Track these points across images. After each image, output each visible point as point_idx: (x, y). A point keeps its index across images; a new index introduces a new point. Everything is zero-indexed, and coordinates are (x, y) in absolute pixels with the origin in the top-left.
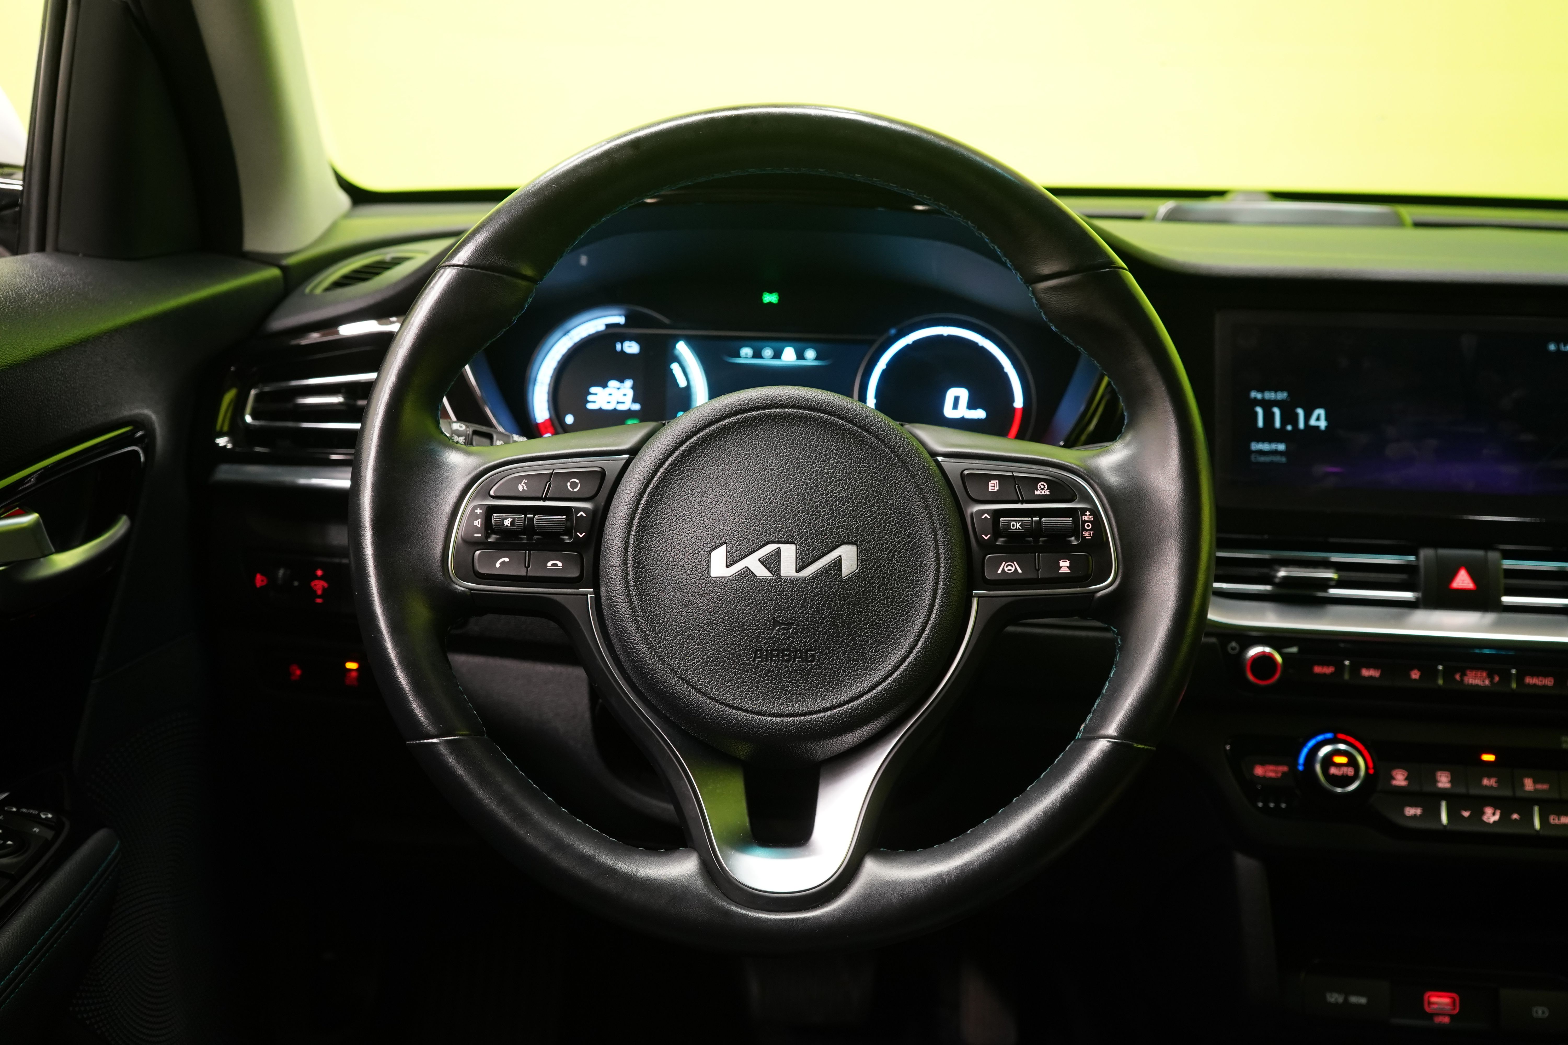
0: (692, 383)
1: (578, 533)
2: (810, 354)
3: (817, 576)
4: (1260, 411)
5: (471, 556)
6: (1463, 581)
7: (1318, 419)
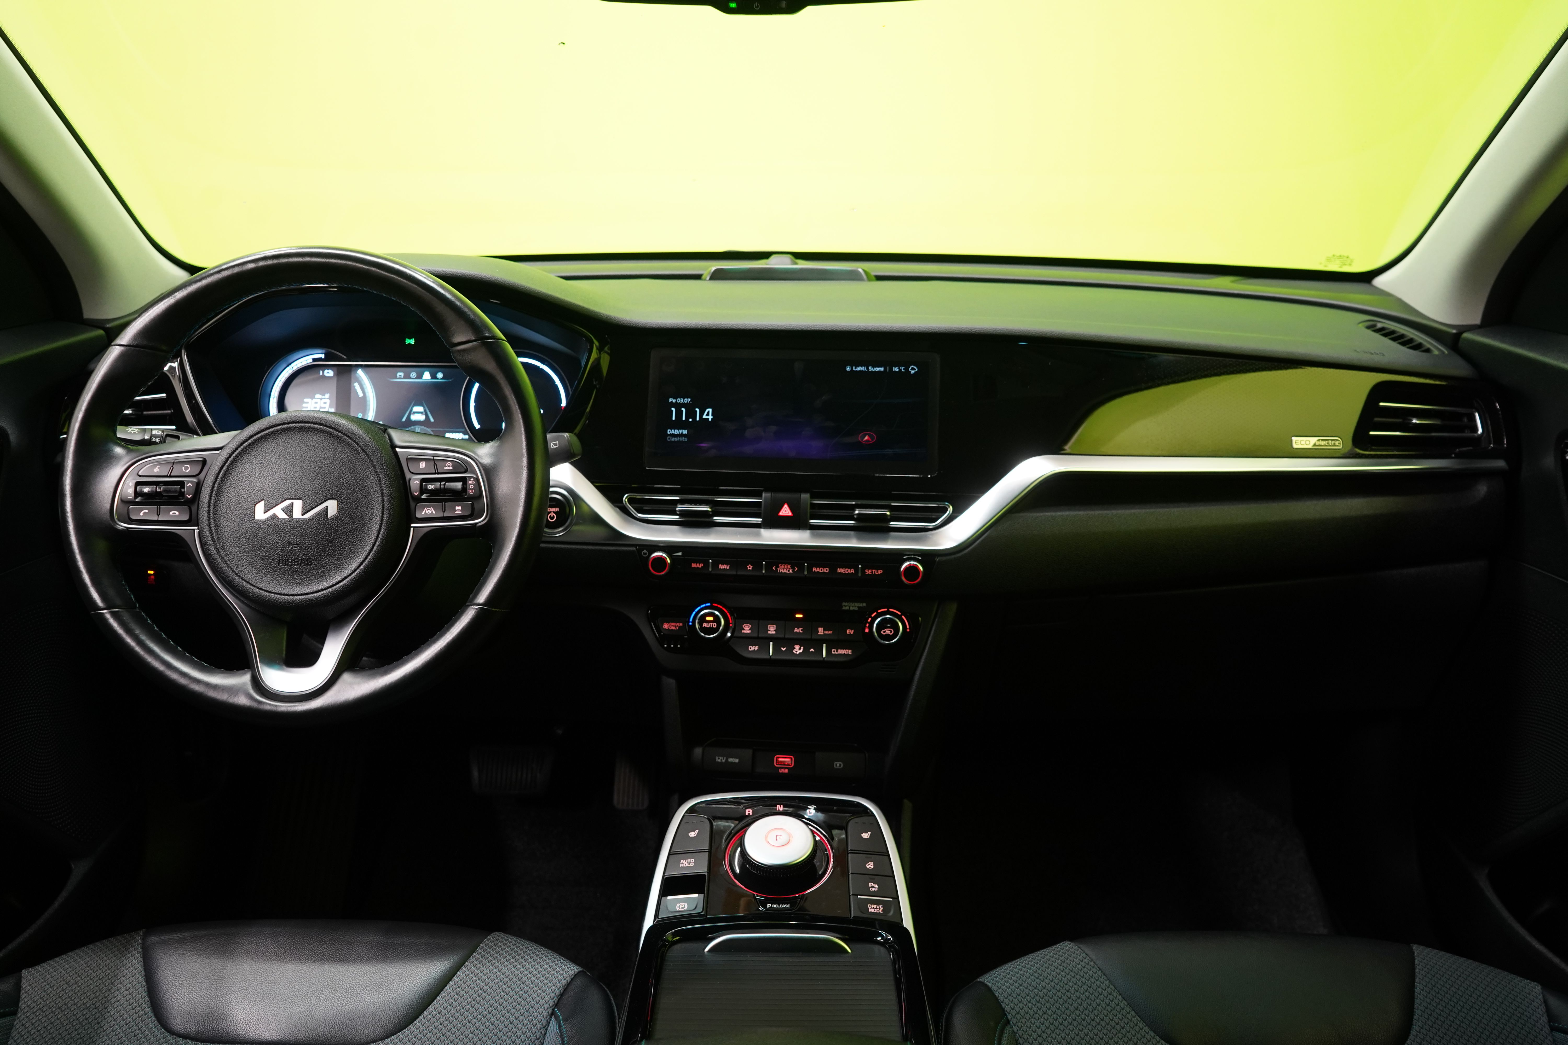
0: (367, 395)
1: (187, 496)
2: (440, 375)
3: (312, 518)
4: (674, 410)
5: (127, 510)
6: (786, 511)
7: (708, 414)
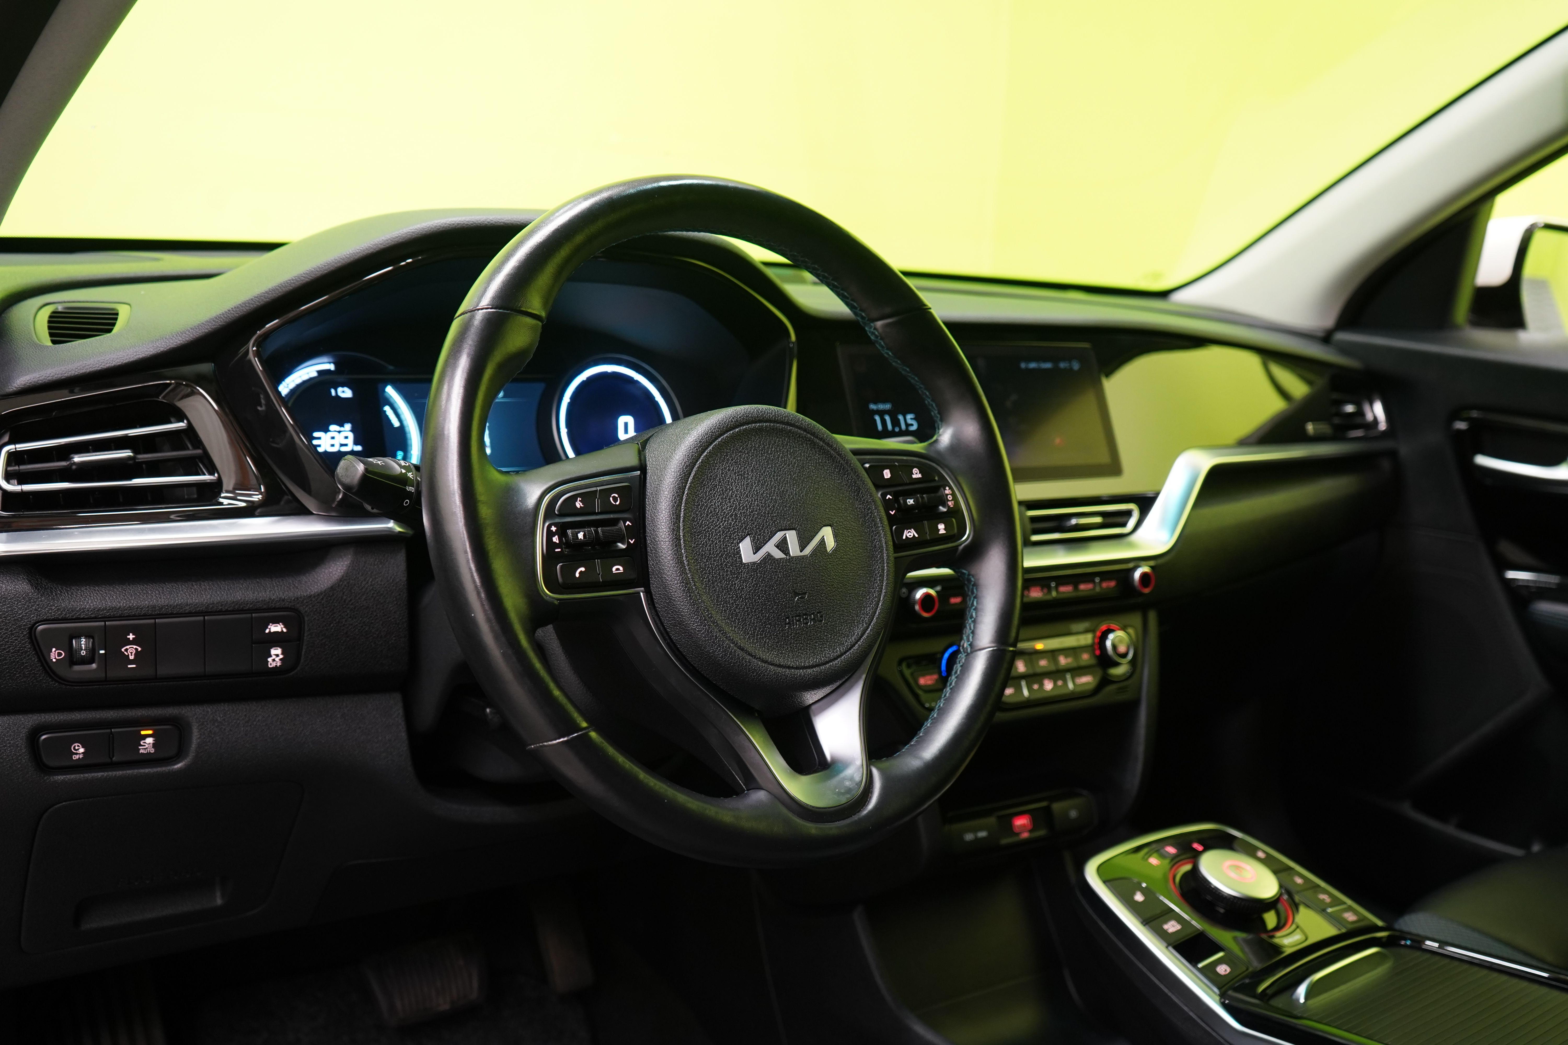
0: (405, 423)
1: (630, 540)
3: (814, 554)
4: (877, 418)
5: (554, 570)
